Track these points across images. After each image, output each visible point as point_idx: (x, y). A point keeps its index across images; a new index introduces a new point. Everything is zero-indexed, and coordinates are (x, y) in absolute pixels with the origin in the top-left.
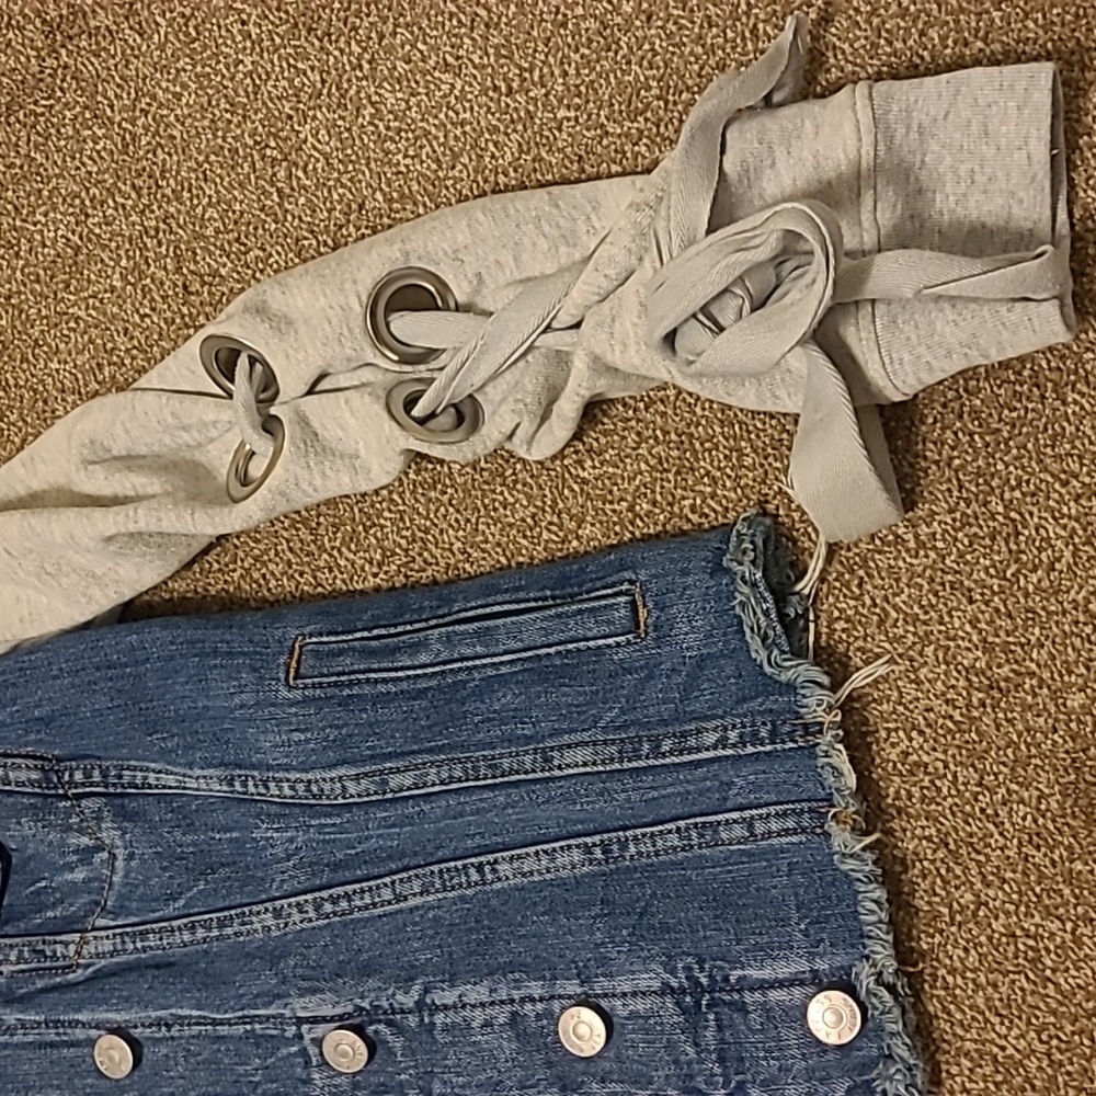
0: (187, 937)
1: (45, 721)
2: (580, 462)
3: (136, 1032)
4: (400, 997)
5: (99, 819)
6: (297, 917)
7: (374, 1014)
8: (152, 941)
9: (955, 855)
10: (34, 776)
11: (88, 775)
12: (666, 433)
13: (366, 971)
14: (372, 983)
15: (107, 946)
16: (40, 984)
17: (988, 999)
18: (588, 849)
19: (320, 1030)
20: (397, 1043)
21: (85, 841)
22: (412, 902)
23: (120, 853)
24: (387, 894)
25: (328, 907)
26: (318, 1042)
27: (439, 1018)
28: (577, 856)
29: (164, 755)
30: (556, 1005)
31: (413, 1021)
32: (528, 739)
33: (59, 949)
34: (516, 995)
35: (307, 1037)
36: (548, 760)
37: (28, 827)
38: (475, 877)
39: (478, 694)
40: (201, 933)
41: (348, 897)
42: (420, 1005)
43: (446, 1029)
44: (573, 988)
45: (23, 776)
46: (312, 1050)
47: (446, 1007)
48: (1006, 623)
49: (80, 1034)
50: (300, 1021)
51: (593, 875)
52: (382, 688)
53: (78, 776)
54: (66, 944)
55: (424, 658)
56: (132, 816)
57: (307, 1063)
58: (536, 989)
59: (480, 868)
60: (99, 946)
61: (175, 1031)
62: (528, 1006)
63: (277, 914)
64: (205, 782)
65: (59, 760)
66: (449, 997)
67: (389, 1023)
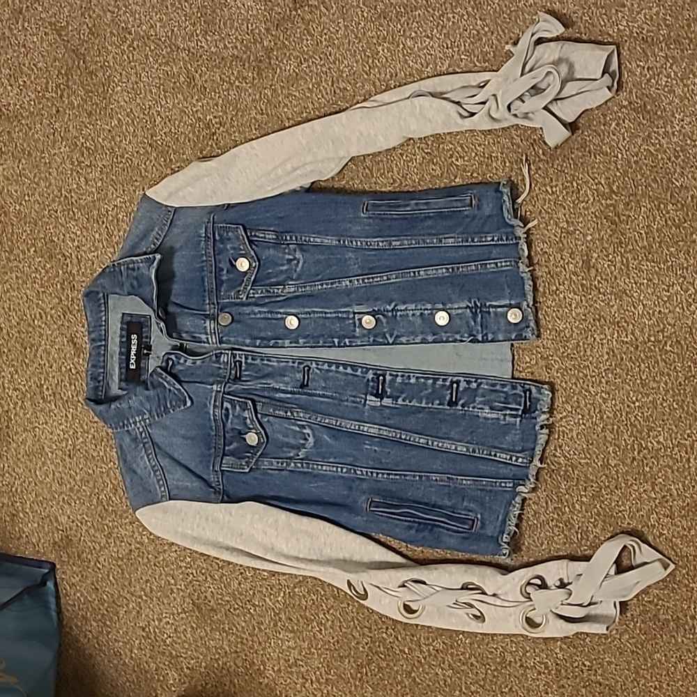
0: (320, 287)
1: (281, 218)
2: (457, 160)
3: (300, 316)
4: (388, 307)
5: (295, 251)
6: (356, 283)
7: (379, 312)
8: (308, 288)
9: (552, 277)
10: (274, 237)
11: (291, 237)
12: (484, 154)
13: (376, 300)
14: (379, 303)
15: (293, 290)
16: (267, 301)
17: (556, 315)
18: (447, 269)
19: (361, 316)
20: (384, 320)
21: (291, 257)
22: (392, 281)
23: (301, 262)
24: (385, 278)
25: (366, 281)
26: (360, 320)
27: (399, 313)
28: (444, 270)
29: (319, 233)
30: (434, 311)
31: (390, 314)
32: (435, 235)
33: (276, 291)
34: (423, 308)
35: (356, 318)
36: (441, 241)
37: (272, 252)
38: (412, 274)
39: (422, 221)
40: (325, 286)
41: (373, 278)
42: (392, 310)
43: (400, 316)
44: (441, 306)
45: (271, 237)
46: (357, 322)
47: (401, 310)
48: (573, 216)
49: (279, 316)
50: (354, 313)
51: (448, 276)
52: (394, 216)
53: (288, 238)
54: (278, 289)
55: (408, 209)
56: (305, 251)
57: (355, 326)
58: (429, 306)
59: (414, 272)
60: (290, 289)
61: (312, 315)
62: (426, 312)
63: (350, 281)
64: (330, 241)
65: (281, 232)
66: (403, 308)
67: (383, 315)
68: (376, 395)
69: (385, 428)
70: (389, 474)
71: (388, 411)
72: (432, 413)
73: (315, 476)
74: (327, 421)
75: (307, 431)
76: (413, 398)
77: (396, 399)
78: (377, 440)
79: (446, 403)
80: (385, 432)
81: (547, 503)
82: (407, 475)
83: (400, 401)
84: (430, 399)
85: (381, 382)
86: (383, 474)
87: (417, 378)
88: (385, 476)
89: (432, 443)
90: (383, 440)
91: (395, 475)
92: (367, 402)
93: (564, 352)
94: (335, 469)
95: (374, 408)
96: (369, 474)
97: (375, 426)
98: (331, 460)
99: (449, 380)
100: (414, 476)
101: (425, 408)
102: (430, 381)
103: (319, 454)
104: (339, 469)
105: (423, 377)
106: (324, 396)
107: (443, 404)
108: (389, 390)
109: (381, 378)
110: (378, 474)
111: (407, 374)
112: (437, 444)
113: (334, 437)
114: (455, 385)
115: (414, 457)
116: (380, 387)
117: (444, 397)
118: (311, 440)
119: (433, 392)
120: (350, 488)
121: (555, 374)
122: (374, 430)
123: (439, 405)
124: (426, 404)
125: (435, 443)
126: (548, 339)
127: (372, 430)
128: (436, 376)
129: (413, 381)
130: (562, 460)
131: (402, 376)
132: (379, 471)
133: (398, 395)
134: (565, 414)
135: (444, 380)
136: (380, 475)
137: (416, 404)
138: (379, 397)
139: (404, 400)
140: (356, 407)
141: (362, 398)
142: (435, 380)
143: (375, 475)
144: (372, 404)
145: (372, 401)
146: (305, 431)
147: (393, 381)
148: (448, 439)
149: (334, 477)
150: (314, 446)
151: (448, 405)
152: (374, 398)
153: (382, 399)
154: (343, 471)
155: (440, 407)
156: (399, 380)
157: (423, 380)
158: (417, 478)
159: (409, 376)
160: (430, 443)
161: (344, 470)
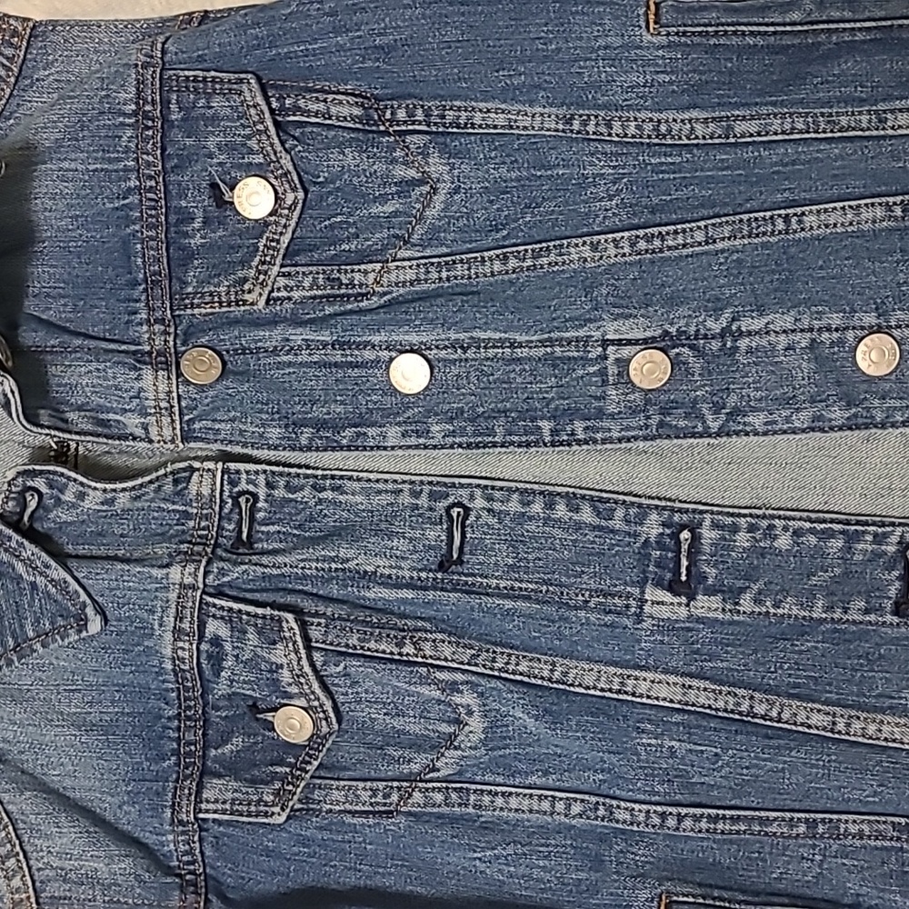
0: (497, 266)
1: (385, 50)
3: (431, 354)
4: (709, 324)
5: (426, 155)
6: (612, 251)
7: (677, 339)
8: (460, 270)
10: (357, 111)
11: (411, 114)
13: (673, 302)
14: (684, 311)
15: (411, 275)
16: (329, 310)
18: (889, 207)
19: (626, 351)
20: (696, 365)
21: (412, 173)
22: (720, 245)
23: (444, 188)
24: (700, 236)
25: (642, 245)
26: (624, 364)
27: (743, 343)
28: (879, 212)
30: (850, 335)
31: (715, 345)
32: (862, 101)
33: (357, 276)
34: (816, 324)
35: (612, 358)
36: (883, 121)
37: (351, 158)
38: (780, 225)
39: (827, 57)
40: (513, 263)
41: (661, 236)
42: (722, 335)
43: (750, 351)
44: (870, 319)
45: (345, 111)
46: (612, 370)
47: (749, 333)
49: (368, 355)
50: (605, 343)
51: (890, 230)
52: (750, 41)
53: (401, 115)
54: (366, 272)
55: (796, 16)
56: (456, 154)
57: (605, 383)
58: (836, 320)
59: (787, 219)
60: (403, 273)
61: (470, 354)
62: (826, 335)
63: (594, 247)
65: (378, 99)
66: (758, 324)
67: (692, 347)
68: (673, 587)
69: (702, 684)
70: (715, 819)
71: (705, 633)
72: (838, 636)
73: (486, 827)
74: (523, 667)
75: (466, 699)
76: (785, 592)
77: (733, 595)
78: (677, 718)
79: (888, 604)
80: (701, 696)
82: (767, 821)
83: (746, 603)
84: (837, 595)
85: (685, 547)
86: (697, 819)
87: (797, 533)
88: (704, 825)
89: (848, 725)
90: (695, 720)
91: (735, 820)
92: (647, 608)
94: (546, 805)
95: (667, 627)
96: (657, 820)
97: (672, 679)
98: (533, 779)
99: (894, 539)
100: (791, 823)
101: (822, 621)
102: (838, 543)
103: (497, 765)
104: (560, 806)
105: (812, 531)
106: (511, 594)
107: (880, 610)
108: (711, 572)
109: (685, 535)
110: (680, 818)
111: (765, 523)
112: (862, 728)
113: (551, 716)
115: (793, 768)
116: (685, 563)
117: (881, 589)
118: (476, 724)
119: (846, 574)
120: (597, 863)
122: (662, 689)
123: (867, 612)
124: (829, 609)
125: (857, 725)
127: (663, 692)
128: (852, 527)
129: (784, 542)
131: (752, 529)
132: (684, 811)
133: (740, 584)
135: (879, 539)
136: (688, 823)
137: (795, 611)
138: (684, 588)
139: (757, 601)
140: (612, 625)
141: (629, 595)
142: (852, 538)
143: (671, 822)
144: (664, 612)
145: (662, 604)
146: (457, 699)
147: (723, 546)
148: (893, 710)
149: (543, 830)
150: (484, 742)
151: (896, 612)
152: (667, 597)
153: (691, 598)
154: (574, 812)
155: (872, 617)
156: (743, 539)
157: (813, 540)
158: (802, 829)
159: (771, 527)
160: (841, 726)
161: (576, 809)
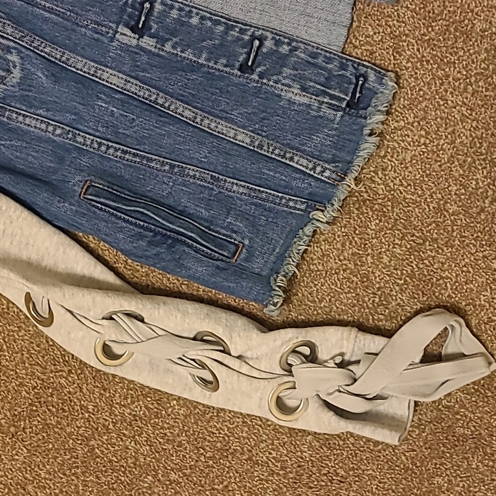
68: (133, 29)
69: (135, 82)
70: (125, 152)
71: (145, 58)
72: (210, 77)
73: (10, 130)
74: (47, 50)
75: (13, 58)
76: (188, 46)
77: (162, 41)
78: (118, 96)
79: (237, 64)
80: (133, 87)
81: (343, 245)
82: (151, 160)
83: (168, 47)
84: (213, 55)
85: (145, 11)
86: (116, 150)
87: (203, 18)
88: (119, 154)
89: (202, 120)
90: (128, 100)
91: (135, 155)
92: (117, 36)
93: (424, 35)
94: (43, 126)
95: (125, 48)
96: (96, 146)
97: (121, 75)
98: (40, 112)
99: (249, 33)
100: (163, 164)
101: (203, 65)
102: (221, 28)
103: (24, 99)
104: (51, 128)
105: (210, 19)
106: (50, 11)
107: (232, 66)
108: (155, 26)
109: (147, 5)
110: (108, 147)
111: (188, 9)
112: (209, 124)
113: (55, 79)
114: (257, 43)
115: (169, 135)
116: (143, 19)
117: (236, 56)
118: (17, 73)
119: (221, 45)
120: (61, 160)
121: (404, 62)
122: (114, 79)
123: (226, 66)
124: (208, 60)
125: (206, 121)
126: (407, 7)
127: (114, 80)
128: (230, 23)
129: (195, 21)
130: (381, 189)
131: (180, 9)
132: (110, 144)
133: (167, 36)
134: (402, 123)
135: (242, 31)
136: (111, 151)
137: (191, 57)
138: (139, 31)
139: (174, 47)
140: (97, 40)
141: (110, 28)
142: (229, 28)
143: (103, 148)
144: (125, 40)
145: (126, 37)
146: (9, 57)
147: (164, 14)
148: (226, 119)
149: (40, 139)
150: (19, 84)
151: (240, 69)
152: (128, 32)
153: (141, 36)
154: (56, 133)
155: (228, 69)
156: (174, 13)
157: (209, 24)
158: (167, 168)
159: (190, 12)
160: (198, 120)
161: (58, 132)
